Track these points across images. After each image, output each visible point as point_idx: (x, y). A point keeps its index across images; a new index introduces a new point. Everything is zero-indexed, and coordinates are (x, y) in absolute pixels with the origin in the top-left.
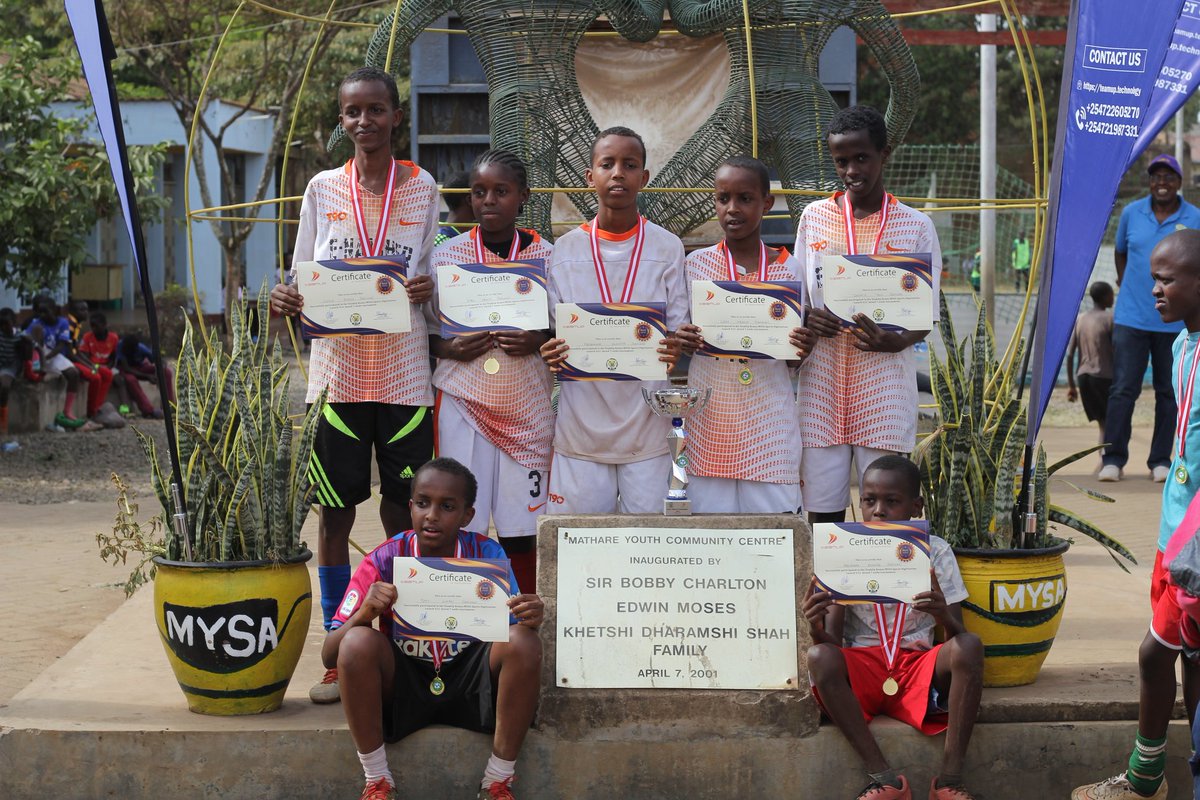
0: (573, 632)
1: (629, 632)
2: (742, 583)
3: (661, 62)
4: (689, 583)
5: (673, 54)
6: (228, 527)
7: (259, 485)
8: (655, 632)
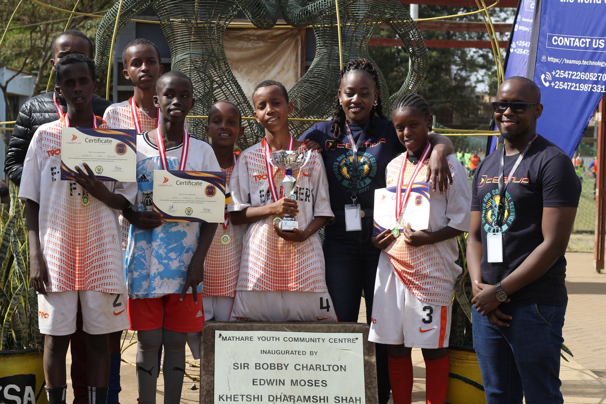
0: (224, 398)
1: (259, 398)
2: (331, 367)
3: (255, 48)
4: (298, 367)
5: (262, 44)
6: (5, 328)
7: (25, 302)
8: (277, 398)
